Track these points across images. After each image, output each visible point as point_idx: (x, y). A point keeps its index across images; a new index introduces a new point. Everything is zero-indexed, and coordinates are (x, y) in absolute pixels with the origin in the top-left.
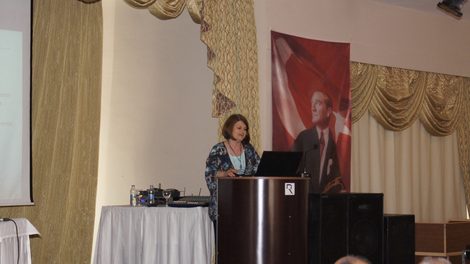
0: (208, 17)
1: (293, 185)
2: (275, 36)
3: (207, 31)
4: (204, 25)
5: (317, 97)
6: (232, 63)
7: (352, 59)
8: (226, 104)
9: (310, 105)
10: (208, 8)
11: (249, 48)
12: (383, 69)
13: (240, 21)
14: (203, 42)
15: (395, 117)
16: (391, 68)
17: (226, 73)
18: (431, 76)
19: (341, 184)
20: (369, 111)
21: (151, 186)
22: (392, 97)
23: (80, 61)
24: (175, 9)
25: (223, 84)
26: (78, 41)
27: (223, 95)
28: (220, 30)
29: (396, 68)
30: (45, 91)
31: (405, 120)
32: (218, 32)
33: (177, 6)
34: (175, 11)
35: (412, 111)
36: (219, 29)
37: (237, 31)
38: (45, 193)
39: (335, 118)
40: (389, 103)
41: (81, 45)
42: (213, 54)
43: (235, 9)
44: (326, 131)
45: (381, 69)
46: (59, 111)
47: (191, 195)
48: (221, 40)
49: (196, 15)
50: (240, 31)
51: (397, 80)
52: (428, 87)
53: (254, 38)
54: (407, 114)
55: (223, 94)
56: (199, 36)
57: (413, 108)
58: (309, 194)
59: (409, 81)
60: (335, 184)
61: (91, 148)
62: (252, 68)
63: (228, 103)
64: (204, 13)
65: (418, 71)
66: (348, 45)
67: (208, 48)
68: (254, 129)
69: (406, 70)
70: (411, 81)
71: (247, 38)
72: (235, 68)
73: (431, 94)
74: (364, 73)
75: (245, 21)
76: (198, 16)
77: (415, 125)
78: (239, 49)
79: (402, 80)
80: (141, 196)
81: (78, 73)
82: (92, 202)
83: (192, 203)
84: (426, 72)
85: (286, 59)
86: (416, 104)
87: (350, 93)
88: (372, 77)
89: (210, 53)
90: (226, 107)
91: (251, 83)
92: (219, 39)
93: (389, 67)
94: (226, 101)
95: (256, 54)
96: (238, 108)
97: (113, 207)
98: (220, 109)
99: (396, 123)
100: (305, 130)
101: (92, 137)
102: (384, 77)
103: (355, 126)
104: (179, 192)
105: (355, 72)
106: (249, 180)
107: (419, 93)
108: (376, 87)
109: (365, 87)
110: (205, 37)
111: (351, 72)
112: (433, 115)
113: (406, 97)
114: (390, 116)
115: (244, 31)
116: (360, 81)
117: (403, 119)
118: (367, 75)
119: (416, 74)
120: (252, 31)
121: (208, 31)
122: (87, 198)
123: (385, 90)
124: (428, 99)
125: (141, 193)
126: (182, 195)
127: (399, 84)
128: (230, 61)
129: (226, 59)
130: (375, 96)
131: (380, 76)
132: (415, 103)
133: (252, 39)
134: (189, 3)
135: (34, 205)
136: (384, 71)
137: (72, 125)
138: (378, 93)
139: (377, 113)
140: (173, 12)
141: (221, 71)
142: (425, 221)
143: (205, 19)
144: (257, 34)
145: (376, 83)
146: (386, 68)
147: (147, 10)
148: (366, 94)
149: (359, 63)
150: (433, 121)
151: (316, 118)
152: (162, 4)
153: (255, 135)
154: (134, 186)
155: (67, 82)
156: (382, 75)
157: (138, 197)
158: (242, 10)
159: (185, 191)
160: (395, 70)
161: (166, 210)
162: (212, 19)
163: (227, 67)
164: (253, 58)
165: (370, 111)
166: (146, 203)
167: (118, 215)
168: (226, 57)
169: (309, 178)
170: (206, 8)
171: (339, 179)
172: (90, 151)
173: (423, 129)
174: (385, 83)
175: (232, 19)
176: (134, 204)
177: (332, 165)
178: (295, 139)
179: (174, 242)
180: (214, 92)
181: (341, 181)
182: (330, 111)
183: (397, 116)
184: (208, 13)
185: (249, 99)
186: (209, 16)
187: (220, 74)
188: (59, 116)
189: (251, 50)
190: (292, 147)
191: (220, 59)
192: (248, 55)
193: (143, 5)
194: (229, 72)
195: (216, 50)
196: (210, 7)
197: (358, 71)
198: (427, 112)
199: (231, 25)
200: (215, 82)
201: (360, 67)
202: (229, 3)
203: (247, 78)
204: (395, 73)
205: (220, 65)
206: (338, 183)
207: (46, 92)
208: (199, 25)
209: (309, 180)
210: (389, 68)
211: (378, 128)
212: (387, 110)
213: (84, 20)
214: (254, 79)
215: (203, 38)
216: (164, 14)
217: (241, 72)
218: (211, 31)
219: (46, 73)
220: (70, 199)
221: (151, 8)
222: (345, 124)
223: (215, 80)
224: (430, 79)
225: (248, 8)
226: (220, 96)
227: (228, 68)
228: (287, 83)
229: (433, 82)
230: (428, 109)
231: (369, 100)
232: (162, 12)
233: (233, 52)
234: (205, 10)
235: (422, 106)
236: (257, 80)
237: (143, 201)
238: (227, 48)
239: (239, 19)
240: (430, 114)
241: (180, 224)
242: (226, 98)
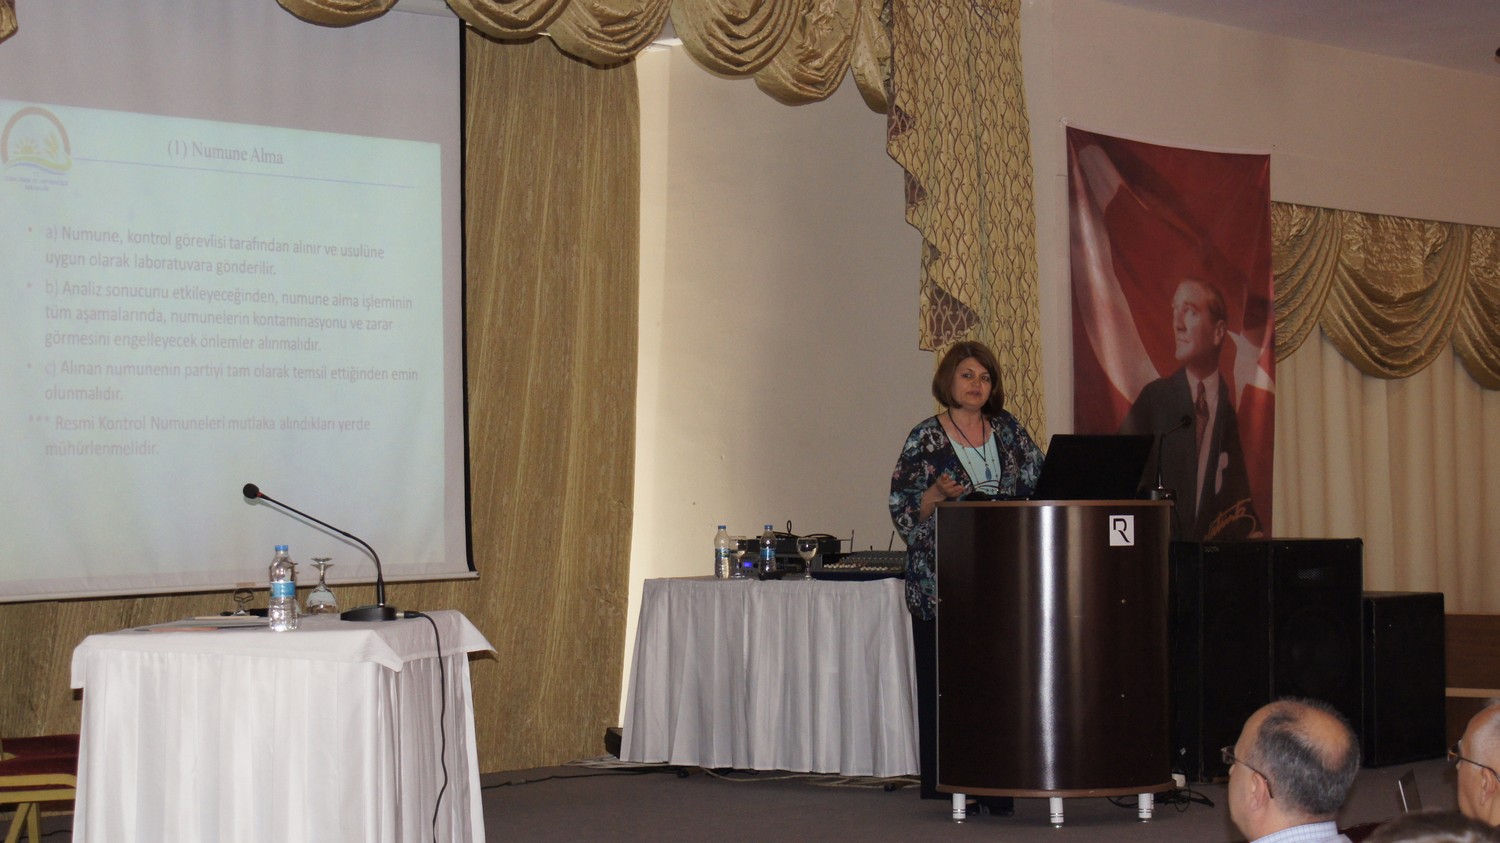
0: (905, 96)
1: (1130, 519)
2: (1078, 139)
3: (903, 130)
4: (895, 117)
5: (1186, 293)
6: (967, 213)
7: (1277, 194)
8: (954, 317)
9: (1169, 314)
10: (904, 72)
11: (1012, 175)
12: (1355, 219)
13: (988, 103)
14: (894, 159)
15: (1388, 343)
16: (1377, 215)
17: (953, 238)
18: (1480, 236)
19: (1251, 516)
20: (1321, 328)
21: (766, 527)
22: (1380, 292)
23: (584, 215)
24: (822, 77)
25: (946, 265)
26: (577, 164)
27: (947, 294)
28: (938, 128)
29: (1389, 216)
30: (497, 291)
31: (1416, 351)
32: (933, 132)
33: (826, 70)
34: (823, 84)
35: (1433, 326)
36: (932, 127)
37: (980, 128)
38: (501, 549)
39: (1233, 347)
40: (1373, 307)
41: (585, 173)
42: (921, 189)
43: (973, 73)
44: (1211, 383)
45: (1351, 220)
46: (534, 341)
47: (869, 549)
48: (939, 152)
49: (875, 91)
50: (988, 130)
51: (1393, 247)
52: (1472, 264)
53: (1022, 146)
54: (1420, 334)
55: (947, 291)
56: (885, 146)
57: (1436, 319)
58: (1172, 544)
59: (1424, 251)
60: (1236, 517)
61: (615, 434)
62: (1020, 225)
63: (960, 313)
64: (896, 87)
65: (1448, 223)
66: (1266, 158)
67: (906, 176)
68: (1026, 378)
69: (1417, 223)
70: (1428, 250)
71: (1007, 149)
72: (976, 224)
73: (1481, 283)
74: (1309, 230)
75: (1001, 106)
76: (880, 93)
77: (1442, 361)
78: (985, 176)
79: (1407, 249)
80: (743, 552)
81: (579, 245)
82: (620, 570)
83: (872, 569)
84: (1467, 225)
85: (1105, 199)
86: (1443, 308)
87: (1272, 283)
88: (1327, 240)
89: (913, 187)
90: (954, 323)
91: (1016, 261)
92: (935, 151)
93: (1372, 215)
94: (954, 310)
95: (1030, 187)
96: (985, 327)
97: (671, 580)
98: (938, 327)
99: (1392, 358)
100: (1157, 382)
101: (617, 405)
102: (1360, 239)
103: (1285, 367)
104: (840, 541)
105: (1283, 229)
106: (1016, 509)
107: (1451, 280)
108: (1340, 266)
109: (1312, 266)
110: (899, 146)
111: (1273, 229)
112: (1489, 336)
113: (1415, 290)
114: (1375, 341)
115: (999, 128)
116: (1298, 252)
117: (1410, 346)
118: (1314, 236)
119: (1441, 231)
120: (1018, 130)
121: (907, 133)
122: (607, 560)
123: (1362, 272)
124: (1474, 295)
125: (743, 544)
126: (845, 549)
127: (1397, 259)
128: (963, 207)
129: (952, 201)
130: (1338, 290)
131: (1350, 237)
132: (1441, 304)
133: (1017, 151)
134: (855, 62)
135: (477, 579)
136: (1359, 225)
137: (567, 377)
138: (1345, 283)
139: (1341, 332)
140: (818, 86)
141: (940, 232)
142: (1470, 608)
143: (898, 102)
144: (1032, 136)
145: (1338, 256)
146: (1364, 217)
147: (752, 80)
148: (1315, 284)
149: (1295, 207)
150: (1488, 351)
151: (1185, 348)
152: (791, 67)
153: (1029, 393)
154: (724, 527)
155: (553, 267)
156: (1355, 236)
157: (734, 555)
158: (992, 77)
159: (852, 540)
160: (1386, 223)
161: (806, 586)
162: (915, 100)
163: (956, 222)
164: (1020, 198)
165: (1325, 329)
166: (754, 570)
167: (686, 602)
168: (952, 196)
169: (1172, 503)
170: (900, 72)
171: (1246, 505)
172: (612, 440)
173: (1461, 374)
174: (1362, 256)
175: (968, 100)
176: (726, 573)
177: (1229, 465)
178: (1133, 402)
179: (828, 669)
180: (923, 287)
181: (1249, 508)
182: (1222, 329)
183: (1395, 340)
184: (905, 86)
185: (1014, 302)
186: (909, 92)
187: (939, 240)
188: (533, 353)
189: (1016, 176)
190: (1124, 424)
191: (937, 202)
192: (1008, 190)
193: (740, 69)
194: (962, 234)
195: (928, 178)
196: (911, 71)
197: (1290, 227)
198: (1473, 328)
199: (964, 115)
200: (927, 262)
201: (1297, 214)
202: (957, 59)
203: (1007, 248)
204: (1386, 228)
205: (938, 217)
206: (1243, 515)
207: (501, 294)
208: (884, 118)
209: (1171, 507)
210: (1372, 218)
211: (1346, 374)
212: (1368, 325)
213: (592, 112)
214: (1026, 252)
215: (895, 150)
216: (795, 89)
217: (991, 235)
218: (914, 135)
219: (501, 245)
220: (565, 563)
221: (762, 77)
222: (1259, 363)
223: (927, 256)
224: (1478, 242)
225: (1007, 71)
226: (940, 296)
227: (959, 223)
228: (1110, 259)
229: (1486, 251)
230: (1473, 322)
231: (1322, 299)
232: (789, 85)
233: (972, 185)
234: (897, 78)
235: (1460, 311)
236: (1033, 253)
237: (747, 565)
238: (955, 175)
239: (984, 100)
240: (1480, 333)
241: (841, 623)
242: (954, 300)
